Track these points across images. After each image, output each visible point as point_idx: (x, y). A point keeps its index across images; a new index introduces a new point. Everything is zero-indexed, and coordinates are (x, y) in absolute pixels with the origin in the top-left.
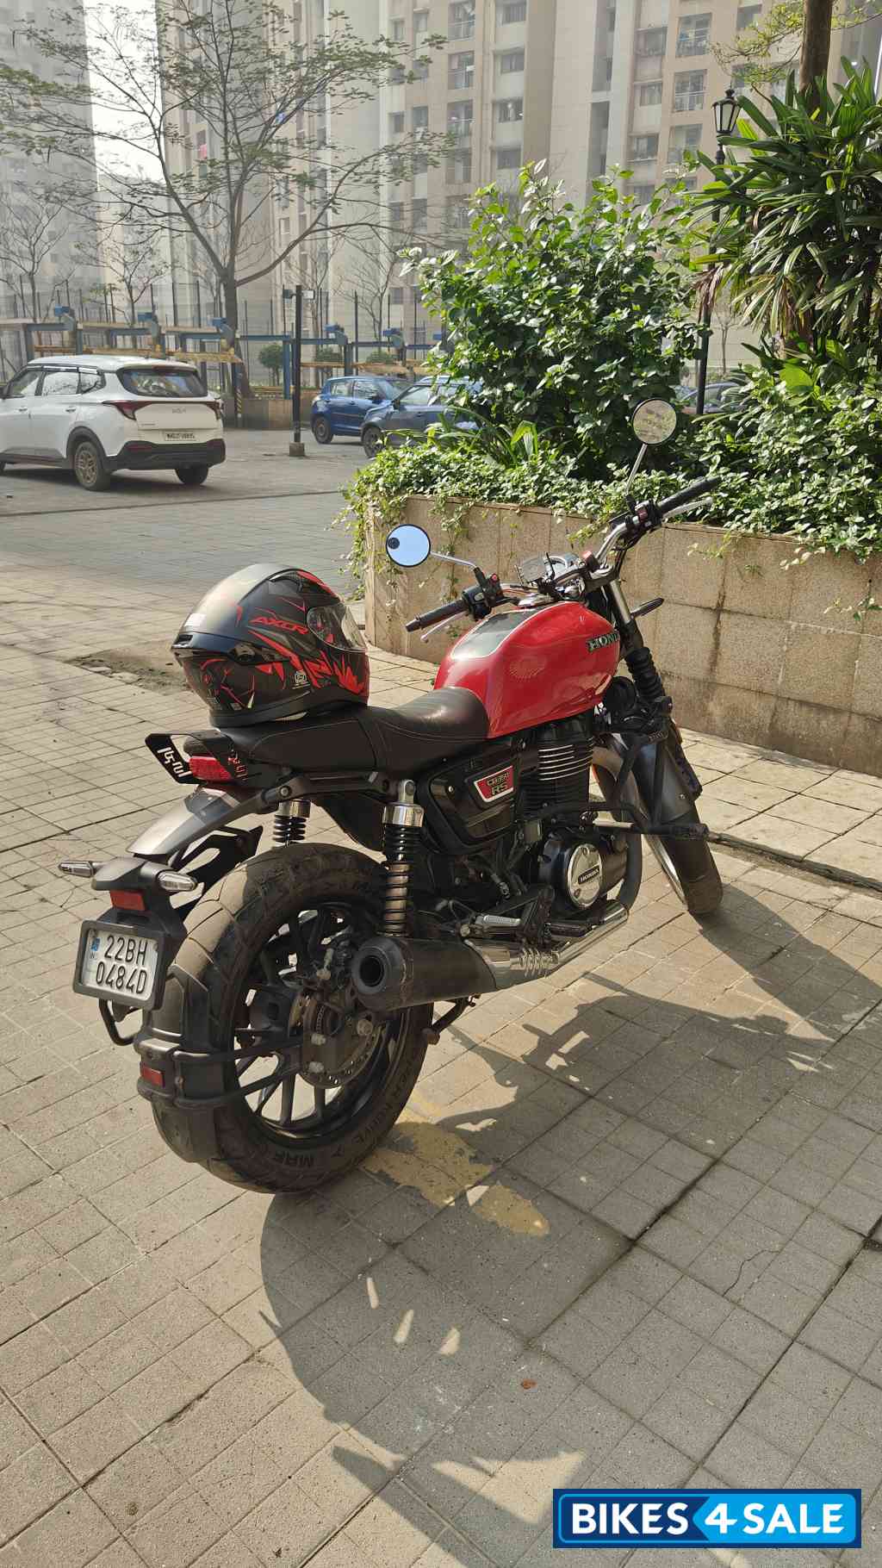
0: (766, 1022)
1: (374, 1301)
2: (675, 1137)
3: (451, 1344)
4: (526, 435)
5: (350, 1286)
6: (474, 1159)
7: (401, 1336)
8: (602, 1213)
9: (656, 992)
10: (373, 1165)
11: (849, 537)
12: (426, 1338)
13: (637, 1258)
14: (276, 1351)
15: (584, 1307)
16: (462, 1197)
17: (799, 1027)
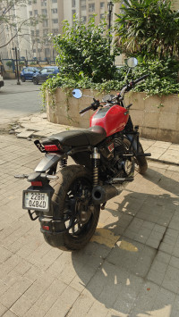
0: (165, 195)
1: (106, 275)
2: (156, 223)
3: (128, 283)
4: (82, 73)
5: (98, 271)
6: (115, 235)
7: (116, 283)
8: (148, 243)
9: (139, 191)
10: (93, 240)
11: (157, 91)
12: (122, 282)
13: (160, 254)
14: (86, 292)
15: (153, 267)
16: (116, 244)
17: (173, 195)
